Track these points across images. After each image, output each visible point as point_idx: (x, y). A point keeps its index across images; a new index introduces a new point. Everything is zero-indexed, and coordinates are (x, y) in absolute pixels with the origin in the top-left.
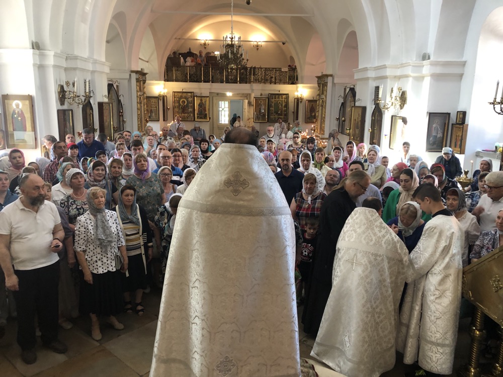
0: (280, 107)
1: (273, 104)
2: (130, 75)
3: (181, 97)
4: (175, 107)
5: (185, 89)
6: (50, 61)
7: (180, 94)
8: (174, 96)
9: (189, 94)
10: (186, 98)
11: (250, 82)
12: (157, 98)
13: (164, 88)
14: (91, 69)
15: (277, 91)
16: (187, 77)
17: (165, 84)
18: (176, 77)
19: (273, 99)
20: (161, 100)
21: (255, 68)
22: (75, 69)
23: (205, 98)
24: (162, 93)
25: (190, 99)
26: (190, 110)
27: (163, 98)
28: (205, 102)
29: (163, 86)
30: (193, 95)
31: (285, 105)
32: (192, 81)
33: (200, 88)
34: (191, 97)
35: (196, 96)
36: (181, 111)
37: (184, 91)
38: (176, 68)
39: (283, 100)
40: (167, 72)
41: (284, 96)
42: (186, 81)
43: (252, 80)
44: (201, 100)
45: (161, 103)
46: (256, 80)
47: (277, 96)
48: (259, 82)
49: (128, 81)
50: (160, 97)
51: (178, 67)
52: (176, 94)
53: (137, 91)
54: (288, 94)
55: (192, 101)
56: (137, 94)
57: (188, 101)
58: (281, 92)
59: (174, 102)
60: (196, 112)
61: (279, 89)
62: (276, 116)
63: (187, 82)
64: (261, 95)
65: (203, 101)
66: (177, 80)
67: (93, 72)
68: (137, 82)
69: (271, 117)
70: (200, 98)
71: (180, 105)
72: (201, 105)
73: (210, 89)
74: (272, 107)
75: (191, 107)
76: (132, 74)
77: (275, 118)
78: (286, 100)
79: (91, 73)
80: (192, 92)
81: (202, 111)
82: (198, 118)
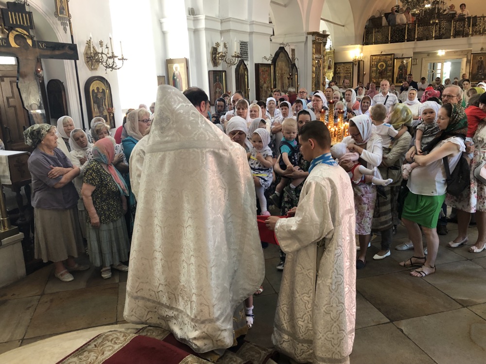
2: (307, 37)
3: (380, 61)
4: (372, 72)
5: (384, 51)
6: (202, 25)
7: (379, 57)
8: (371, 60)
9: (390, 57)
10: (385, 61)
11: (467, 35)
12: (353, 63)
13: (361, 52)
14: (249, 31)
16: (388, 38)
17: (362, 49)
18: (376, 39)
20: (356, 65)
21: (476, 17)
22: (228, 31)
23: (407, 59)
24: (357, 58)
25: (390, 62)
26: (390, 74)
27: (358, 63)
28: (407, 63)
29: (360, 50)
30: (393, 57)
32: (393, 41)
33: (402, 49)
34: (391, 59)
35: (397, 58)
36: (378, 75)
37: (383, 53)
38: (377, 30)
40: (366, 35)
42: (386, 42)
43: (471, 33)
45: (356, 69)
46: (476, 32)
48: (480, 34)
49: (305, 44)
50: (355, 62)
51: (378, 28)
52: (374, 58)
53: (313, 53)
55: (391, 64)
56: (313, 57)
57: (386, 64)
59: (371, 67)
60: (396, 76)
63: (388, 43)
64: (482, 49)
65: (405, 63)
66: (375, 43)
67: (251, 33)
68: (313, 44)
70: (400, 60)
71: (377, 68)
72: (401, 68)
73: (414, 48)
75: (390, 70)
76: (309, 36)
79: (249, 34)
80: (392, 54)
81: (402, 74)
82: (396, 83)
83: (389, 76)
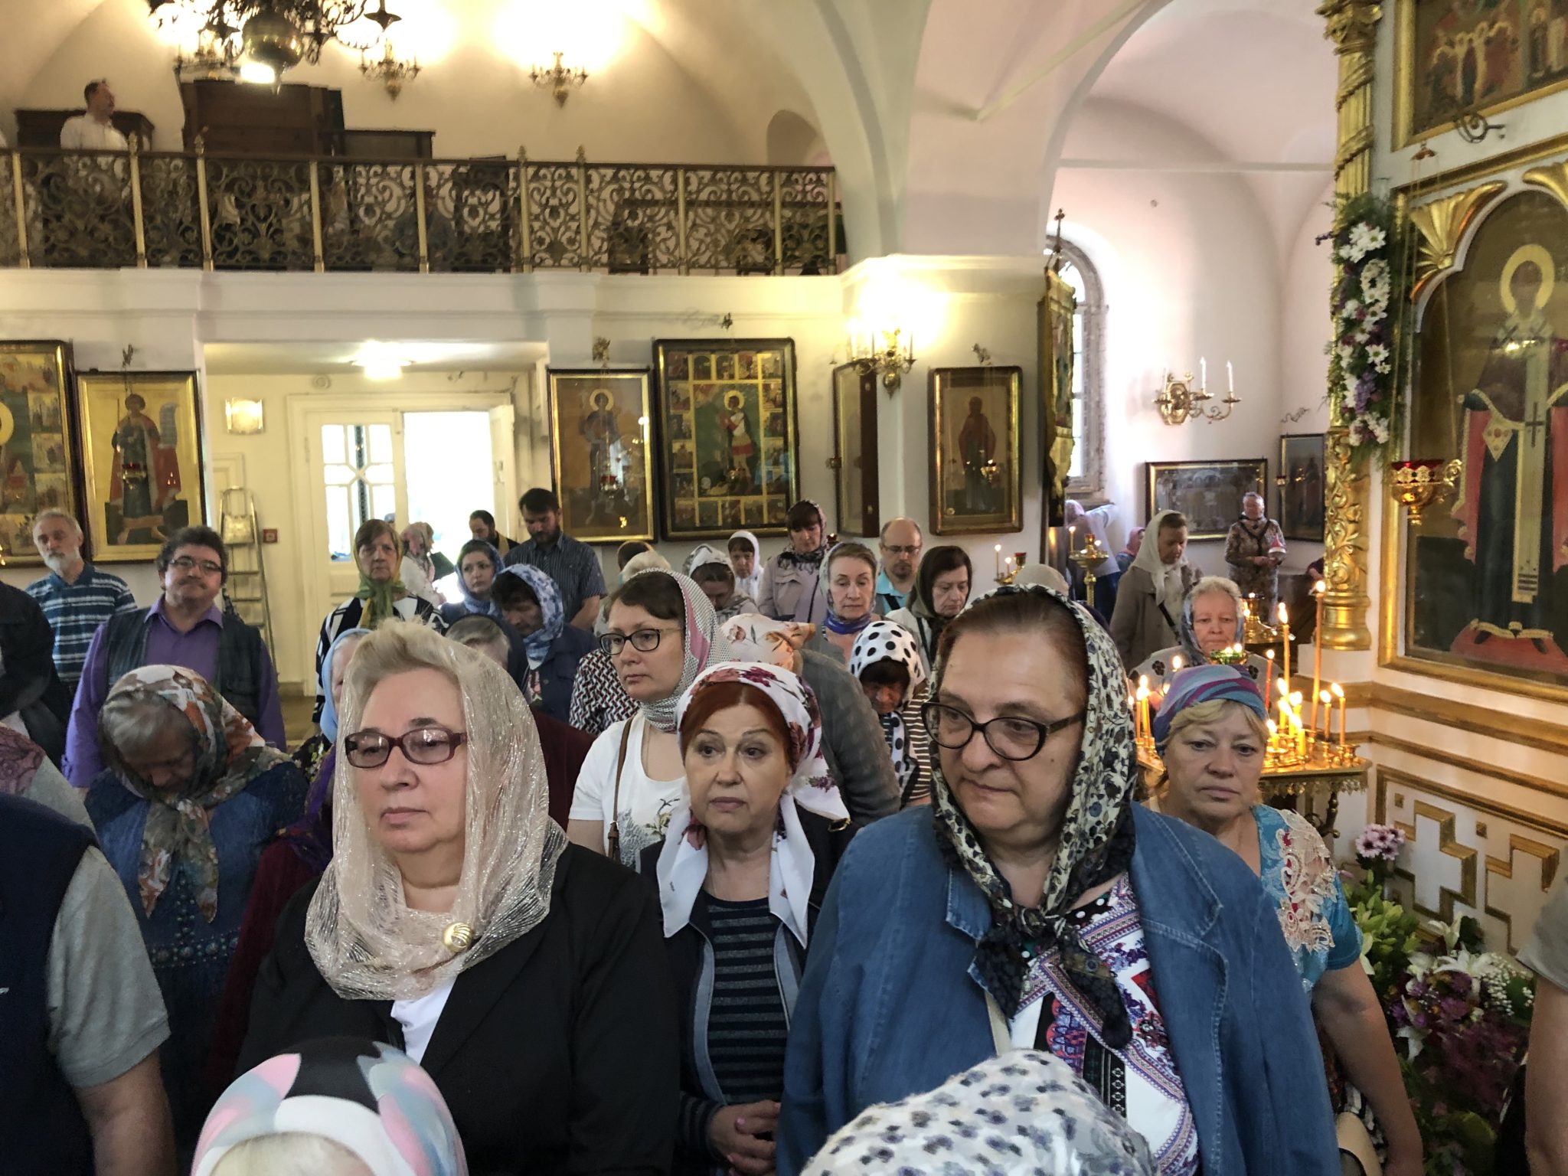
0: (739, 431)
1: (689, 416)
9: (38, 361)
15: (712, 320)
16: (9, 233)
19: (685, 377)
23: (170, 386)
26: (50, 478)
28: (169, 413)
30: (66, 364)
31: (774, 417)
33: (122, 315)
35: (92, 374)
39: (760, 381)
41: (762, 358)
43: (526, 252)
44: (136, 402)
46: (556, 250)
47: (713, 358)
48: (576, 262)
54: (790, 342)
55: (56, 412)
58: (739, 331)
60: (98, 492)
61: (723, 310)
62: (719, 498)
64: (601, 347)
65: (153, 411)
69: (681, 503)
70: (119, 389)
73: (205, 315)
74: (683, 435)
75: (53, 455)
77: (708, 511)
78: (775, 384)
80: (53, 344)
81: (145, 482)
82: (112, 540)
83: (51, 497)
